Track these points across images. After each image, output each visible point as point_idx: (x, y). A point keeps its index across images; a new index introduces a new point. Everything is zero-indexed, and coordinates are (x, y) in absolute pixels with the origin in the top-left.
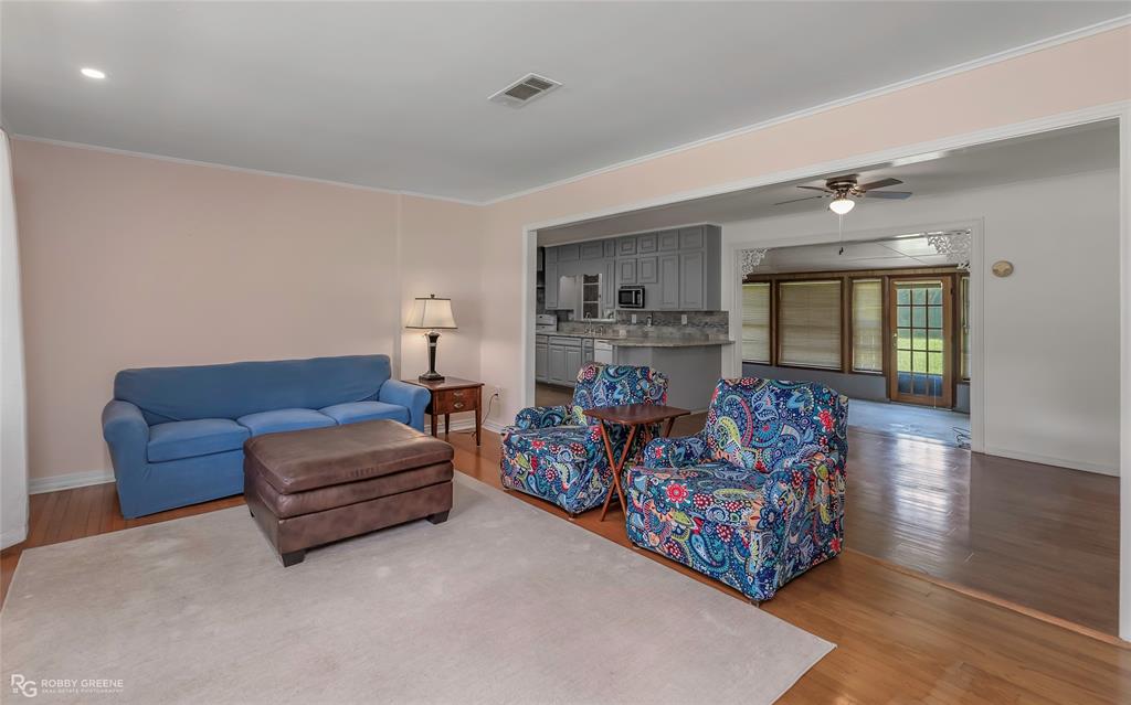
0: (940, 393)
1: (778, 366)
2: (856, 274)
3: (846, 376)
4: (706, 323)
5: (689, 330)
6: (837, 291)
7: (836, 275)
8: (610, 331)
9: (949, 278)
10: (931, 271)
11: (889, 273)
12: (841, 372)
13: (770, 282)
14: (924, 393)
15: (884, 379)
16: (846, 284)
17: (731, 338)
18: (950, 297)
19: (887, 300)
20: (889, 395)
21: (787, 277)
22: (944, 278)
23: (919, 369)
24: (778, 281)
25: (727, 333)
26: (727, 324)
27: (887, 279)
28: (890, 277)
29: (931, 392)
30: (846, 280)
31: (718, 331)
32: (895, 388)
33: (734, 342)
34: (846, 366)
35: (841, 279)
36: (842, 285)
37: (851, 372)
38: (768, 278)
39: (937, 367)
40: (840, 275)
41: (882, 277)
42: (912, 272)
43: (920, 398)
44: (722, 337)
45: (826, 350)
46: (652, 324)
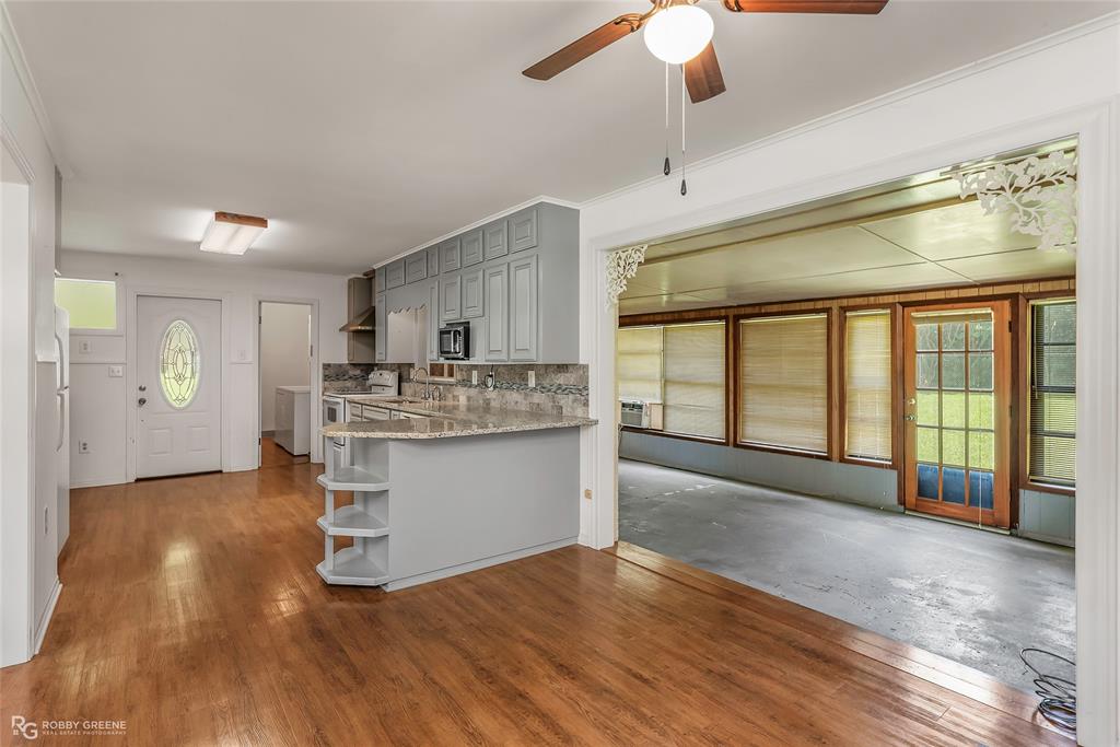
0: (989, 503)
1: (736, 445)
2: (852, 302)
3: (835, 465)
4: (560, 386)
5: (538, 398)
6: (821, 330)
7: (820, 305)
8: (450, 396)
9: (1007, 303)
10: (974, 292)
11: (903, 298)
12: (827, 459)
13: (726, 318)
14: (963, 501)
15: (895, 473)
16: (835, 319)
17: (592, 416)
18: (1008, 335)
19: (899, 342)
20: (902, 501)
21: (749, 311)
22: (998, 303)
23: (953, 457)
24: (737, 318)
25: (586, 404)
26: (586, 388)
27: (899, 308)
28: (905, 305)
29: (973, 502)
30: (835, 312)
31: (575, 401)
32: (912, 489)
33: (596, 422)
34: (836, 452)
35: (827, 310)
36: (829, 321)
37: (842, 460)
38: (723, 313)
39: (985, 457)
40: (827, 304)
41: (892, 306)
42: (941, 295)
43: (954, 508)
44: (579, 412)
45: (805, 423)
46: (495, 387)
